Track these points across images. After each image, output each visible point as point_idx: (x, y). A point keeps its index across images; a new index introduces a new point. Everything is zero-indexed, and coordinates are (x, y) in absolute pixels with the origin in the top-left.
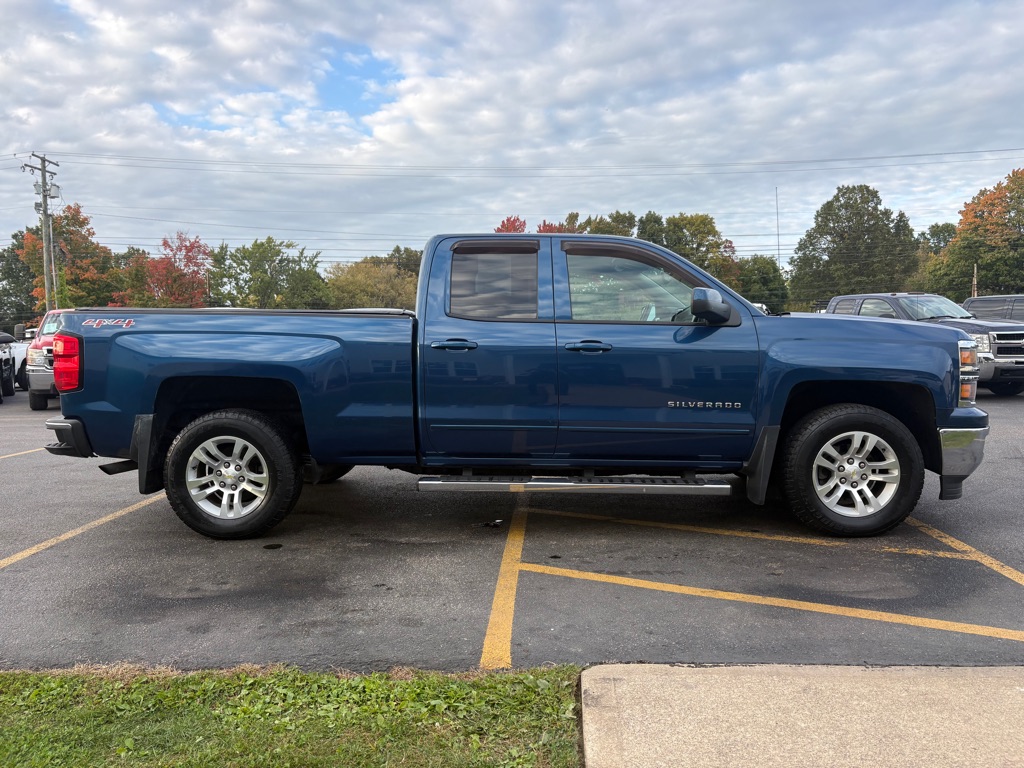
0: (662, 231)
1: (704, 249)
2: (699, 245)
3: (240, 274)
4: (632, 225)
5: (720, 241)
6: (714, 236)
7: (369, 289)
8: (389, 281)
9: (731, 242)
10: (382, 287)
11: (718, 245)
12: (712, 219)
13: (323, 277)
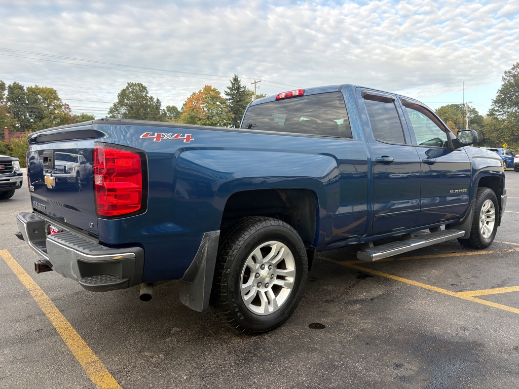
0: (24, 94)
1: (52, 107)
2: (49, 105)
4: (4, 89)
5: (61, 104)
6: (57, 101)
9: (68, 105)
11: (61, 106)
12: (56, 91)
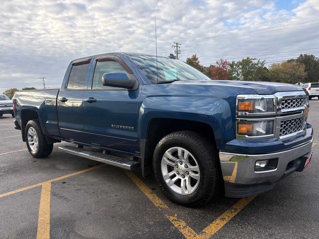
3: (238, 70)
7: (285, 71)
8: (293, 67)
10: (290, 70)
13: (267, 68)
